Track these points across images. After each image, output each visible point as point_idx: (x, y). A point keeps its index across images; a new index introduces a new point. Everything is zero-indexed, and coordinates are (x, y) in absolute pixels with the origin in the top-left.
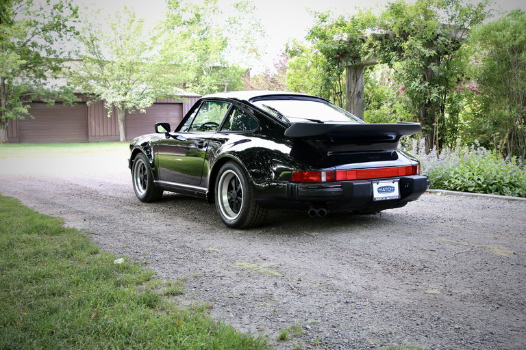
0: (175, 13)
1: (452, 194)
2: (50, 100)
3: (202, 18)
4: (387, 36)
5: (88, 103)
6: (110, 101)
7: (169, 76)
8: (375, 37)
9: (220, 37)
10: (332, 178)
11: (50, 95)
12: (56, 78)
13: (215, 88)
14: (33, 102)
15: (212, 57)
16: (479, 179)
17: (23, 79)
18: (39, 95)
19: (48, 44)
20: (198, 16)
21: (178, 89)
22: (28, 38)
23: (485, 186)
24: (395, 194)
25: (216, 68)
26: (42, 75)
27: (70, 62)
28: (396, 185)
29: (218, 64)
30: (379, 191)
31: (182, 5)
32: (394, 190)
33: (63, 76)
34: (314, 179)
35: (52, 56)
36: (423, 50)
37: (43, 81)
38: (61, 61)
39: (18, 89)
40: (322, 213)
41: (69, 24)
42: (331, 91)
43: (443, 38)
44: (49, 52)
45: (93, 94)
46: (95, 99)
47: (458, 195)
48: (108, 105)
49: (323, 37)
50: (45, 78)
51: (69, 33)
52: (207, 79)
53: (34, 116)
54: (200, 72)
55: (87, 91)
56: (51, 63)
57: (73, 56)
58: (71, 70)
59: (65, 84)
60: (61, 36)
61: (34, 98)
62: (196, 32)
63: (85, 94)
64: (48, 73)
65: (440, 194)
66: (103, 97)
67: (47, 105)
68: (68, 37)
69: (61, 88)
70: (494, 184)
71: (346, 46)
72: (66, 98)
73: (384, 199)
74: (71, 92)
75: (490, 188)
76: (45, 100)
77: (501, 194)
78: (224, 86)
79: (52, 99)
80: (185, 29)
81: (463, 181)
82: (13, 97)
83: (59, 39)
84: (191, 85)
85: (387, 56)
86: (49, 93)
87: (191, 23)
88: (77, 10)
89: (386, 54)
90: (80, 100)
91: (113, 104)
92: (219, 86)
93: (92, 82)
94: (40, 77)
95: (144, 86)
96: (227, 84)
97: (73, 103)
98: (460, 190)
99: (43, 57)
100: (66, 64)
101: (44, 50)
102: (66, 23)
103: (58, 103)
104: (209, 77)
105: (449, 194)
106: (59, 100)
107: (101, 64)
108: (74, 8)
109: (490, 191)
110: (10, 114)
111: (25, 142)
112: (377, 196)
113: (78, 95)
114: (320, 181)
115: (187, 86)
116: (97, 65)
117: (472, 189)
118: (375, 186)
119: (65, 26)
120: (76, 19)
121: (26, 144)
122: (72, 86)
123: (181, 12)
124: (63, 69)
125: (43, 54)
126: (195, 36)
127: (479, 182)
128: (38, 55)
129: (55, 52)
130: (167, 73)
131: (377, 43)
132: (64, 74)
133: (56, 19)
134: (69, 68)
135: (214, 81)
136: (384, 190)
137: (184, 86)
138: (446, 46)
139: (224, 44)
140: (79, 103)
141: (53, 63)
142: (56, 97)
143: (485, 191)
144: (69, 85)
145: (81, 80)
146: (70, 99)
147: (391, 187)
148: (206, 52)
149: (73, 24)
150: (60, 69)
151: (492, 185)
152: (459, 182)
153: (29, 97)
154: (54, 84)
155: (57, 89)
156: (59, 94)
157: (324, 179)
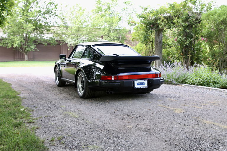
0: (99, 6)
1: (188, 86)
2: (45, 43)
3: (111, 8)
4: (170, 17)
5: (61, 44)
6: (69, 44)
7: (95, 33)
8: (165, 18)
9: (118, 16)
10: (117, 78)
11: (45, 41)
12: (48, 34)
13: (115, 38)
14: (39, 44)
15: (114, 25)
16: (199, 80)
17: (35, 35)
18: (41, 41)
19: (45, 20)
20: (109, 8)
21: (99, 39)
22: (37, 17)
23: (202, 83)
24: (146, 86)
25: (116, 30)
26: (42, 33)
27: (54, 27)
28: (146, 82)
29: (117, 28)
30: (137, 84)
31: (102, 3)
32: (145, 84)
33: (51, 33)
34: (109, 79)
35: (47, 25)
36: (182, 23)
37: (43, 35)
38: (50, 27)
39: (32, 39)
40: (111, 93)
41: (53, 12)
42: (148, 40)
43: (192, 18)
44: (46, 23)
45: (63, 41)
46: (64, 43)
47: (190, 86)
48: (69, 45)
49: (144, 17)
50: (44, 34)
51: (53, 15)
52: (112, 34)
53: (39, 49)
54: (109, 31)
55: (61, 39)
56: (46, 28)
57: (56, 25)
58: (54, 31)
59: (52, 36)
60: (50, 17)
61: (39, 42)
62: (108, 14)
63: (60, 40)
64: (45, 32)
65: (183, 86)
66: (66, 42)
67: (44, 45)
68: (53, 17)
69: (50, 38)
70: (206, 82)
71: (153, 21)
72: (52, 42)
73: (140, 87)
74: (54, 40)
75: (204, 83)
76: (43, 43)
77: (209, 86)
78: (120, 37)
79: (46, 42)
80: (103, 13)
81: (193, 81)
82: (30, 42)
83: (49, 18)
84: (105, 37)
85: (170, 26)
86: (45, 40)
87: (106, 10)
88: (57, 6)
89: (169, 25)
90: (58, 43)
91: (71, 44)
92: (117, 37)
93: (63, 36)
94: (41, 34)
95: (84, 37)
96: (121, 36)
97: (55, 44)
98: (192, 84)
99: (43, 25)
100: (52, 28)
101: (43, 22)
102: (52, 11)
103: (49, 44)
104: (113, 33)
105: (187, 86)
106: (49, 43)
107: (67, 28)
108: (56, 5)
109: (204, 85)
110: (28, 49)
111: (35, 60)
112: (136, 86)
113: (57, 41)
114: (111, 80)
115: (103, 37)
116: (65, 29)
117: (196, 84)
118: (136, 82)
119: (52, 12)
120: (56, 9)
121: (35, 61)
122: (55, 37)
123: (102, 6)
124: (51, 30)
125: (43, 24)
126: (108, 16)
127: (200, 81)
128: (41, 24)
129: (48, 23)
130: (94, 32)
131: (165, 20)
132: (52, 32)
133: (48, 9)
134: (54, 30)
135: (115, 35)
136: (140, 84)
137: (102, 37)
138: (193, 21)
139: (120, 19)
140: (57, 44)
141: (47, 28)
142: (48, 42)
143: (202, 85)
144: (53, 37)
145: (58, 35)
146: (53, 43)
147: (144, 83)
148: (112, 23)
149: (55, 12)
150: (50, 30)
151: (205, 82)
152: (191, 81)
153: (37, 42)
154: (47, 36)
155: (48, 39)
156: (49, 40)
157: (113, 79)
